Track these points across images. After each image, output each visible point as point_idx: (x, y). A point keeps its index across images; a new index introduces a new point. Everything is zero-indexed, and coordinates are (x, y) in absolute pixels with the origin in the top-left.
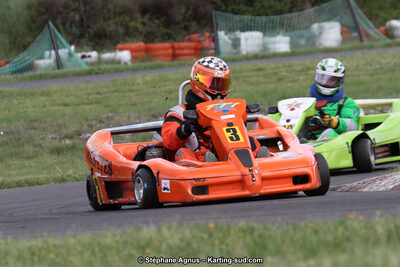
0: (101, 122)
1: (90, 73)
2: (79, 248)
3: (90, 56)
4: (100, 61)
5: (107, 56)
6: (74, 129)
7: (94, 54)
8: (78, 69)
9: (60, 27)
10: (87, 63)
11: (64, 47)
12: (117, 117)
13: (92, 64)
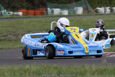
0: (13, 32)
1: (10, 18)
2: (7, 70)
3: (10, 13)
4: (13, 15)
5: (15, 13)
6: (5, 34)
7: (12, 13)
8: (7, 17)
9: (2, 4)
10: (9, 15)
11: (3, 10)
12: (18, 31)
13: (11, 15)
